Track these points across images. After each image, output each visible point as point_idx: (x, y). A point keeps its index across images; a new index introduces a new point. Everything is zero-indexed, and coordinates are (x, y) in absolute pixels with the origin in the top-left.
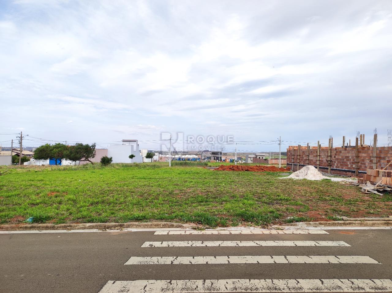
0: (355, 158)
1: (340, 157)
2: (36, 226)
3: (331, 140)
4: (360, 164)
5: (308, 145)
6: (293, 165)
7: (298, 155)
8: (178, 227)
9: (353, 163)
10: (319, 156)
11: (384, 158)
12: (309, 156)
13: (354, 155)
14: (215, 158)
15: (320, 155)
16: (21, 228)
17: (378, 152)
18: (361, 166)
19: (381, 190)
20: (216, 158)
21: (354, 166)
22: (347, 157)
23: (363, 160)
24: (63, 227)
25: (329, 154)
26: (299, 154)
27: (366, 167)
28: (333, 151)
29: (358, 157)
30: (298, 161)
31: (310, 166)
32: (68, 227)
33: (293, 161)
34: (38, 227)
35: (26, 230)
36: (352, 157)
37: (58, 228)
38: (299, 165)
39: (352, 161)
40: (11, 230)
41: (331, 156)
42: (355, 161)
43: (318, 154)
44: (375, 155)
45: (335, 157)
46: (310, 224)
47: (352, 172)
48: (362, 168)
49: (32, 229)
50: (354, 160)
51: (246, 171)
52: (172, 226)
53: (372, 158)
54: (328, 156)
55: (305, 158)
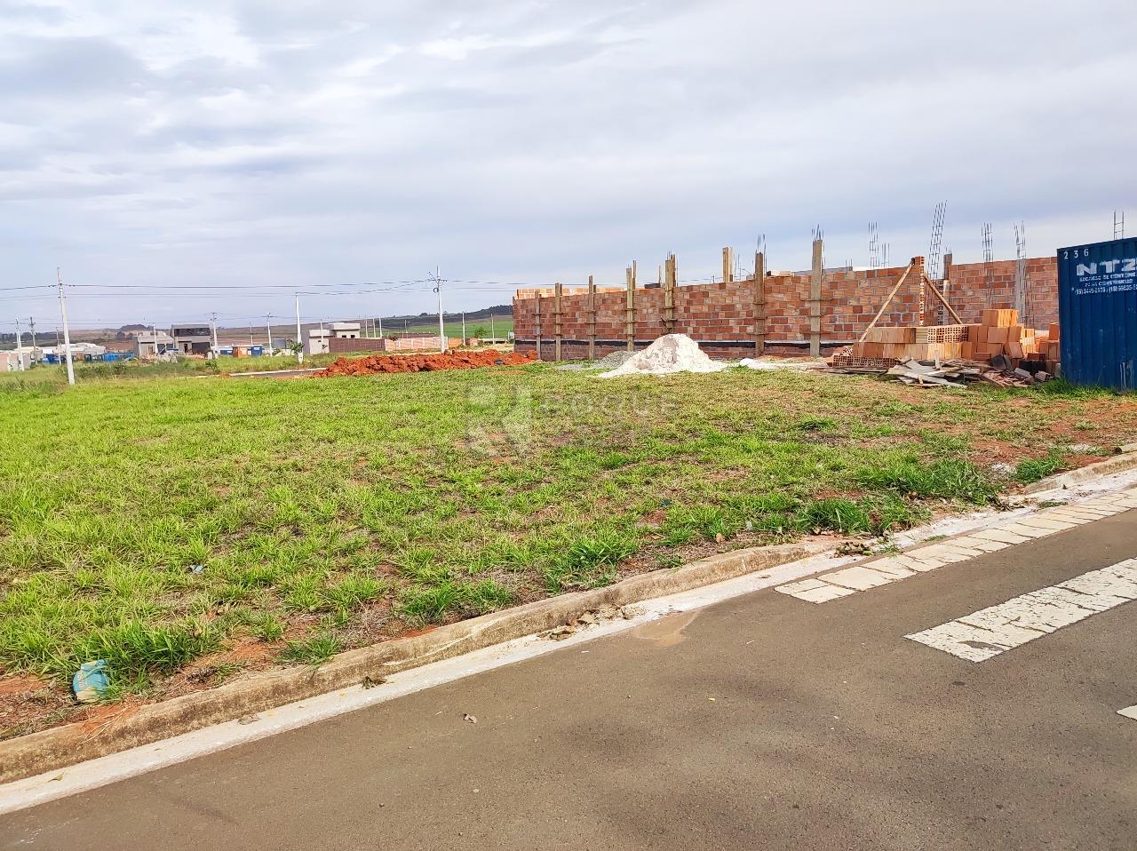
0: (752, 307)
1: (705, 309)
2: (213, 703)
3: (671, 264)
4: (769, 323)
5: (591, 282)
6: (538, 344)
7: (555, 314)
8: (793, 560)
9: (747, 322)
10: (633, 310)
11: (843, 302)
12: (595, 313)
13: (751, 300)
14: (186, 347)
15: (636, 307)
16: (122, 733)
17: (826, 286)
18: (771, 329)
19: (956, 375)
20: (190, 346)
21: (750, 329)
22: (729, 308)
23: (780, 312)
24: (361, 667)
25: (668, 304)
26: (558, 311)
27: (787, 329)
28: (680, 295)
29: (761, 304)
30: (558, 332)
31: (676, 336)
32: (389, 659)
33: (538, 333)
34: (227, 705)
35: (163, 737)
36: (745, 306)
37: (337, 677)
38: (563, 343)
39: (743, 315)
40: (63, 766)
41: (674, 309)
42: (755, 314)
43: (630, 306)
44: (817, 295)
45: (687, 310)
46: (1079, 476)
47: (745, 345)
48: (777, 331)
49: (195, 722)
50: (749, 313)
51: (421, 370)
52: (776, 559)
53: (807, 305)
54: (663, 310)
55: (580, 321)
